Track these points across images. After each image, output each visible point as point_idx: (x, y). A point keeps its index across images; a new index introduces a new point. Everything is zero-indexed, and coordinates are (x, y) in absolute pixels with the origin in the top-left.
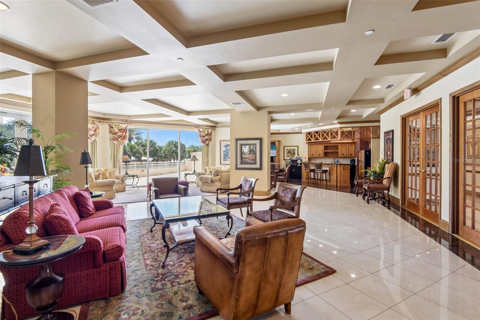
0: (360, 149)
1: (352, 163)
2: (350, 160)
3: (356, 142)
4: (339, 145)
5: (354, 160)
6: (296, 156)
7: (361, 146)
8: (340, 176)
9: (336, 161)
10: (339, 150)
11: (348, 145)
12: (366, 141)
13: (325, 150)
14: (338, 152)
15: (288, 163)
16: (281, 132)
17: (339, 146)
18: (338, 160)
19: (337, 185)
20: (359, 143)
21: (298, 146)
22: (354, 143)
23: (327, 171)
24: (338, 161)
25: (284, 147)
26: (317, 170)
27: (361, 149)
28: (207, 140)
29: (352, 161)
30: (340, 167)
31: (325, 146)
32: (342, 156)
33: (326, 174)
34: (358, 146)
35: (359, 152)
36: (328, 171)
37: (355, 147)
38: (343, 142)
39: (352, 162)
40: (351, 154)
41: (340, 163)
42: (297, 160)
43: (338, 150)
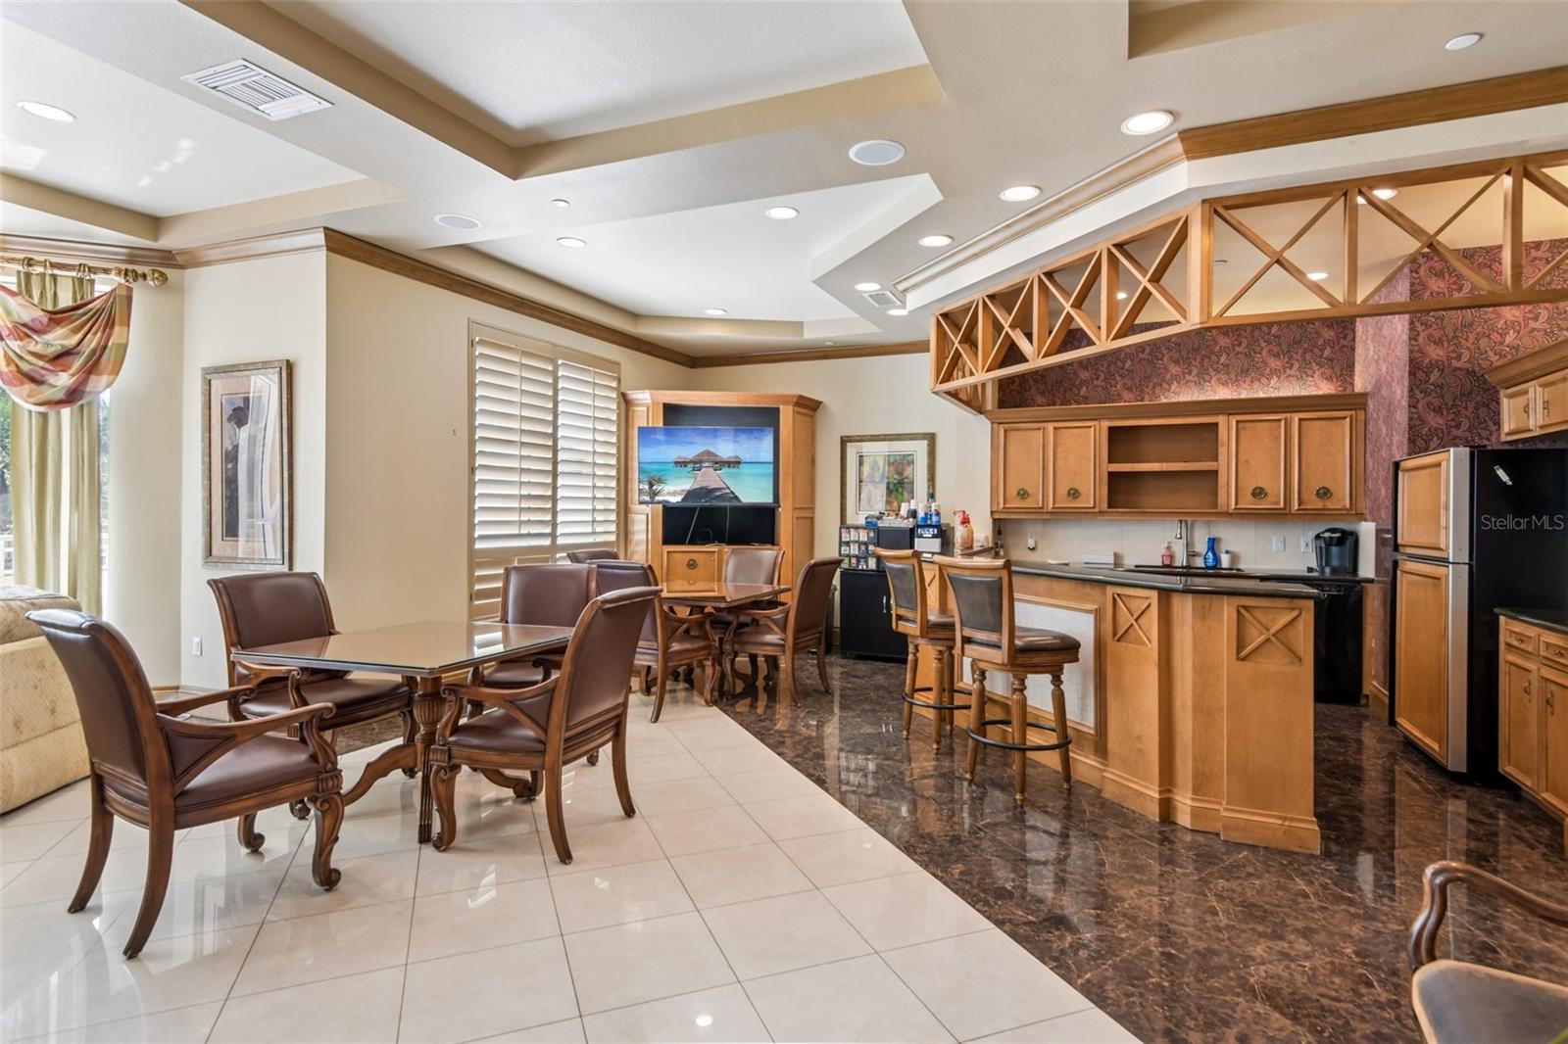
0: (1411, 441)
1: (1335, 562)
2: (1318, 537)
3: (1364, 395)
4: (1221, 420)
5: (1347, 541)
6: (919, 503)
7: (1423, 422)
8: (1204, 712)
9: (1201, 546)
10: (1222, 451)
11: (1296, 417)
12: (1471, 373)
13: (1111, 461)
14: (1215, 473)
15: (854, 550)
16: (811, 335)
17: (1226, 426)
18: (1215, 534)
19: (1167, 807)
20: (1400, 392)
21: (931, 438)
22: (1351, 403)
23: (1067, 649)
24: (1213, 544)
25: (844, 441)
26: (968, 632)
27: (1420, 441)
28: (61, 357)
29: (1329, 542)
30: (1201, 615)
31: (1111, 429)
32: (1248, 503)
33: (1057, 681)
34: (1390, 414)
35: (1397, 465)
36: (1087, 651)
37: (1361, 437)
38: (1261, 393)
39: (1335, 550)
40: (1324, 493)
41: (1234, 557)
42: (912, 533)
43: (1216, 459)
